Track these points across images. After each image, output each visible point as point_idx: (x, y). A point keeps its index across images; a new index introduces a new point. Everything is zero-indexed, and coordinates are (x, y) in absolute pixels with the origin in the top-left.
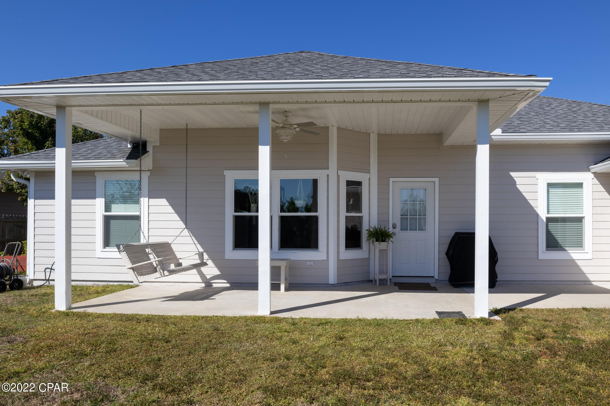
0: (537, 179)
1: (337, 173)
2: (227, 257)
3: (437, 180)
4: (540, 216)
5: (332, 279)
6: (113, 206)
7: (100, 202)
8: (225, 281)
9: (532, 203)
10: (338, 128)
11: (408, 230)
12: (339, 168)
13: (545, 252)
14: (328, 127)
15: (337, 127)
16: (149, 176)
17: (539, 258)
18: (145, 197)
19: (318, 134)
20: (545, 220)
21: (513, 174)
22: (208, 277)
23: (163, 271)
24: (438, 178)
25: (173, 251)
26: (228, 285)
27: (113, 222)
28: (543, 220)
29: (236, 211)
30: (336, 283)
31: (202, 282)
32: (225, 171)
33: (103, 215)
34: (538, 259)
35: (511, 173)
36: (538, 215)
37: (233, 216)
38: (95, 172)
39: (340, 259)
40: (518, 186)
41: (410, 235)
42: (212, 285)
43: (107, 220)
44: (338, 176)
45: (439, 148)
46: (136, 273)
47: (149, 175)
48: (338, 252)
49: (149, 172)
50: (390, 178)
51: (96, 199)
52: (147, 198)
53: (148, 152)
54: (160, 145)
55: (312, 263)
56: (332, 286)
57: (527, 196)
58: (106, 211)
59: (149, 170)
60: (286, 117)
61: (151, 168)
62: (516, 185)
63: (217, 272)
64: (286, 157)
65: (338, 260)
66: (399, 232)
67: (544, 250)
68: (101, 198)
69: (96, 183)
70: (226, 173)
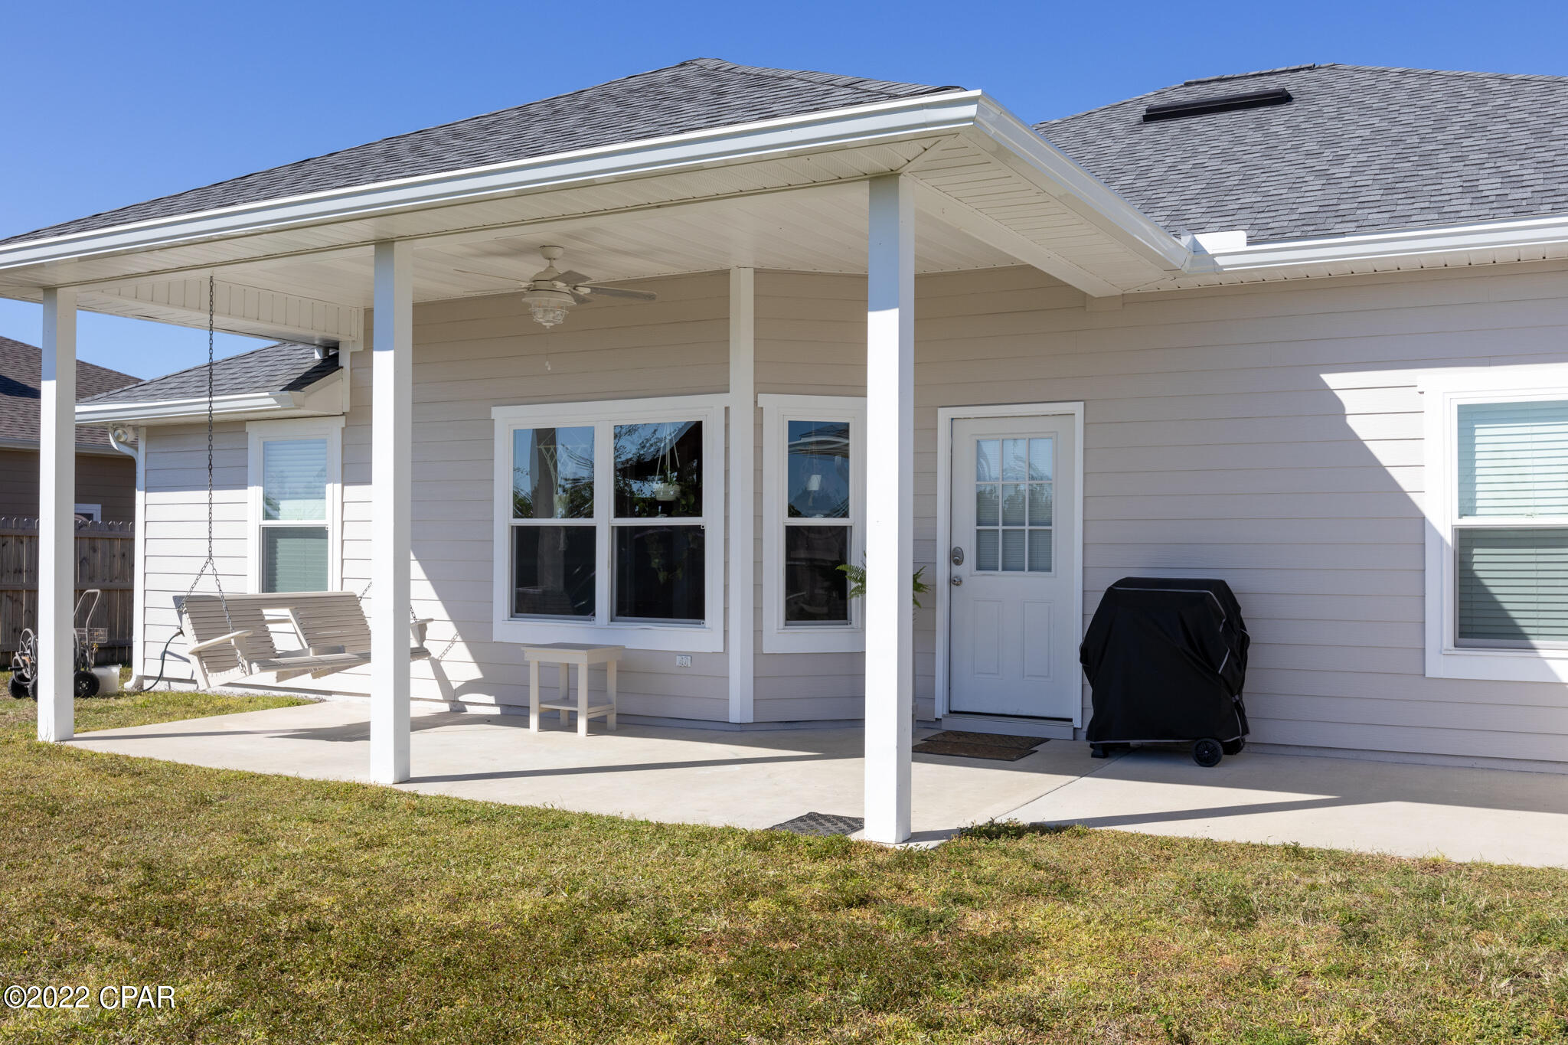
0: (1422, 393)
1: (756, 402)
2: (497, 637)
3: (1078, 408)
4: (1429, 523)
5: (739, 707)
6: (285, 506)
7: (254, 495)
8: (491, 700)
9: (1403, 479)
10: (757, 272)
11: (996, 569)
12: (761, 387)
13: (1449, 652)
14: (726, 273)
15: (755, 269)
16: (343, 429)
17: (1427, 676)
18: (335, 482)
19: (651, 297)
20: (1449, 538)
21: (1332, 380)
22: (455, 685)
23: (250, 664)
24: (1082, 403)
25: (364, 616)
26: (496, 711)
27: (282, 544)
28: (1441, 539)
29: (516, 516)
30: (752, 721)
31: (442, 698)
32: (494, 409)
33: (260, 526)
34: (1424, 675)
35: (1325, 377)
36: (1424, 518)
37: (512, 527)
38: (247, 423)
39: (764, 652)
40: (1350, 420)
41: (1002, 582)
42: (465, 708)
43: (271, 538)
44: (759, 412)
45: (1084, 307)
46: (204, 664)
47: (344, 426)
48: (758, 633)
49: (344, 417)
50: (940, 410)
51: (249, 488)
52: (340, 485)
53: (342, 367)
54: (364, 349)
55: (687, 661)
56: (738, 728)
57: (1383, 453)
58: (267, 516)
59: (344, 414)
60: (549, 259)
61: (347, 409)
62: (1345, 419)
63: (474, 673)
64: (549, 369)
65: (758, 654)
66: (972, 576)
67: (1445, 647)
68: (257, 485)
69: (247, 449)
70: (497, 413)
